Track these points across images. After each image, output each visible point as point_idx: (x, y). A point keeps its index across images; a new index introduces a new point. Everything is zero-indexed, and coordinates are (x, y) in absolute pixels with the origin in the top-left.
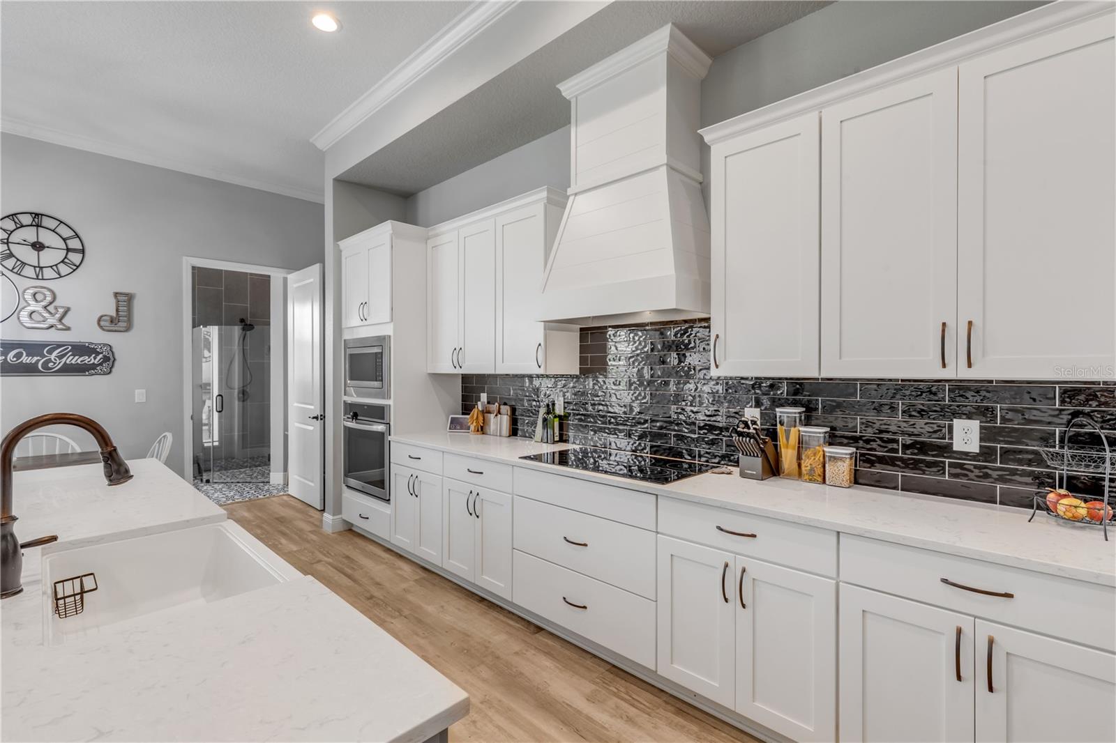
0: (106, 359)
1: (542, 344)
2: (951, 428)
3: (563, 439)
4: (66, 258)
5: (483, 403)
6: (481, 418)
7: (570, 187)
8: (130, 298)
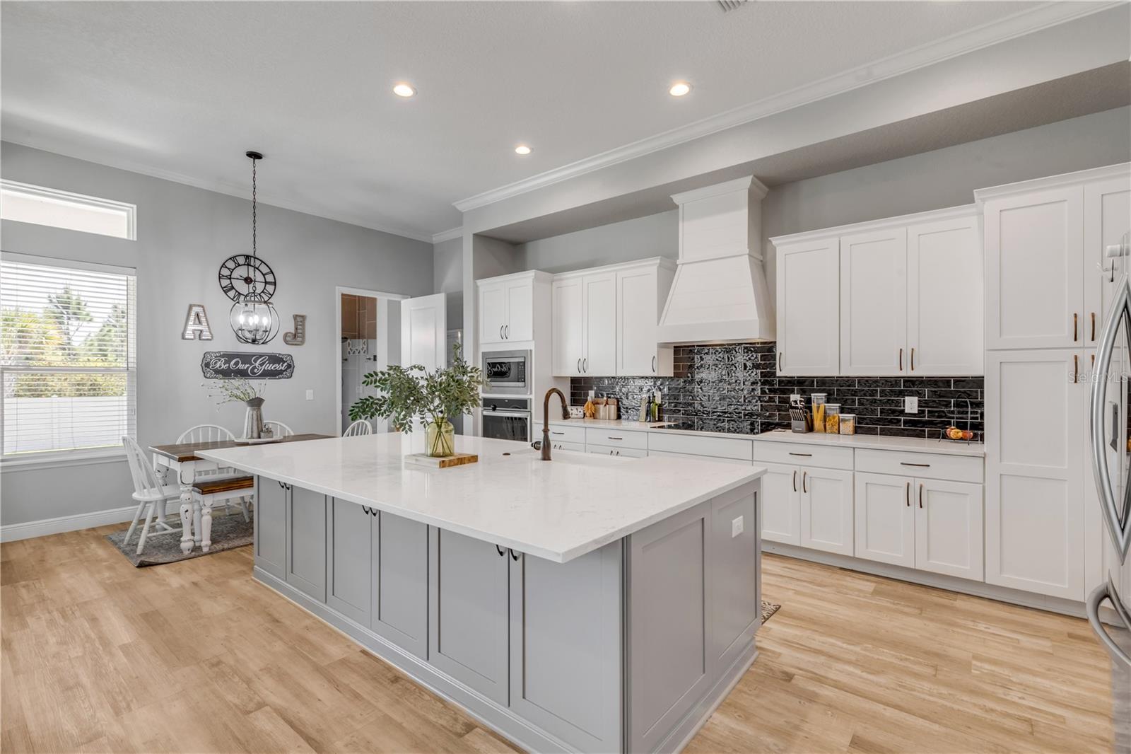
0: (289, 366)
1: (656, 357)
2: (904, 401)
3: (660, 420)
4: (265, 289)
5: (592, 397)
6: (593, 407)
7: (678, 259)
8: (303, 317)
